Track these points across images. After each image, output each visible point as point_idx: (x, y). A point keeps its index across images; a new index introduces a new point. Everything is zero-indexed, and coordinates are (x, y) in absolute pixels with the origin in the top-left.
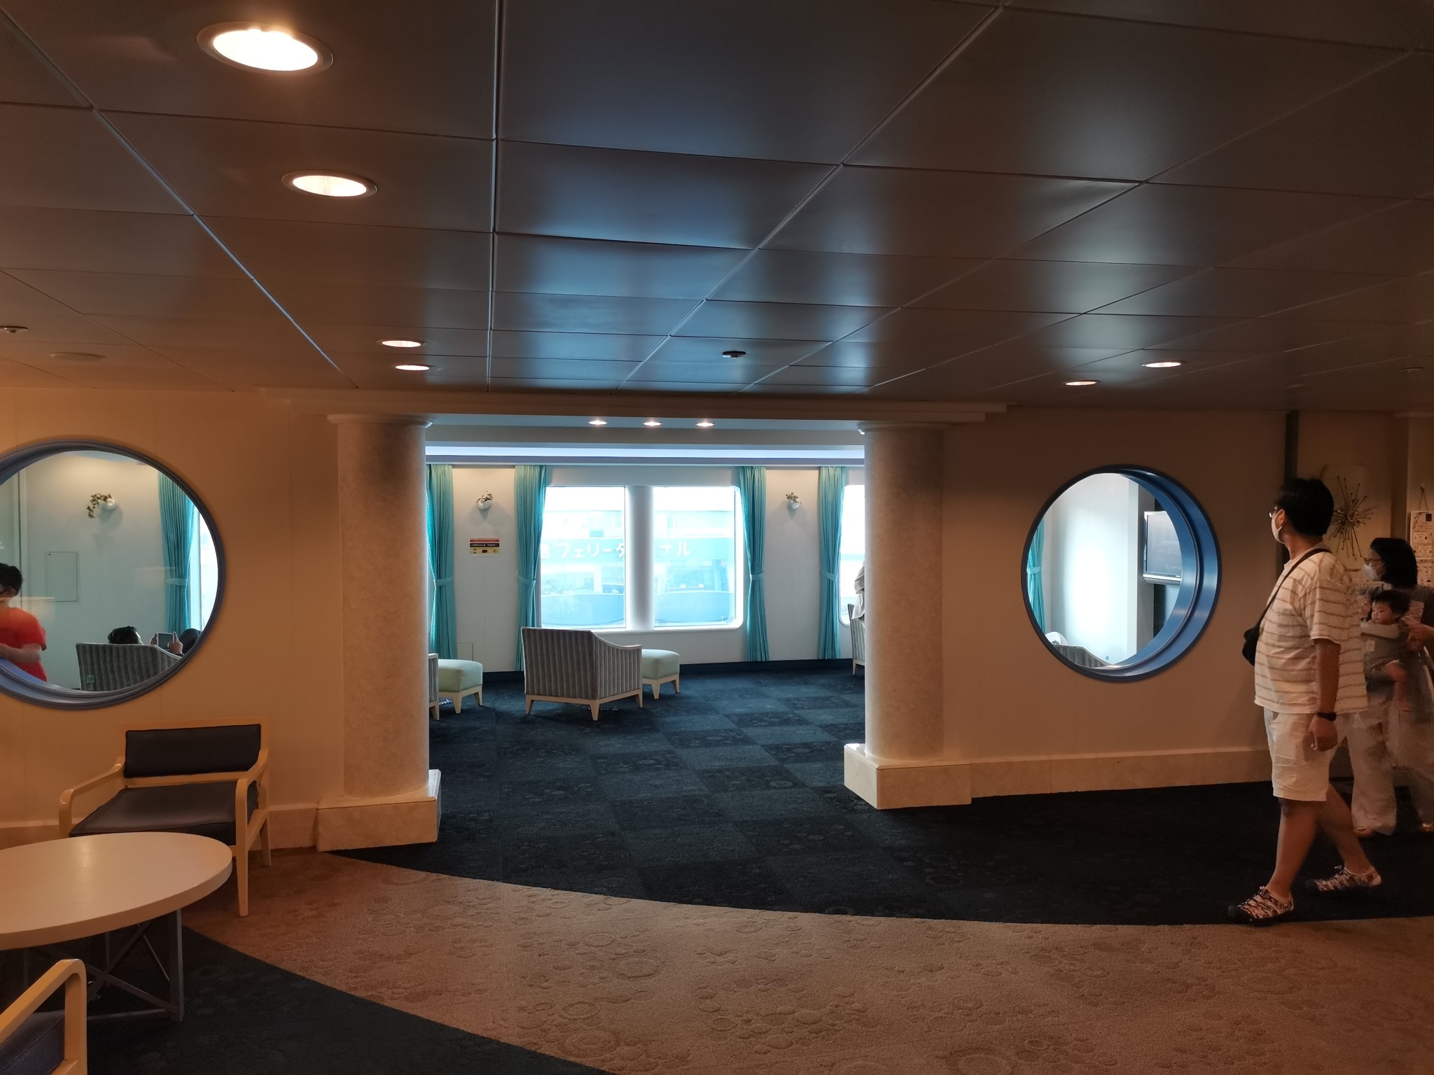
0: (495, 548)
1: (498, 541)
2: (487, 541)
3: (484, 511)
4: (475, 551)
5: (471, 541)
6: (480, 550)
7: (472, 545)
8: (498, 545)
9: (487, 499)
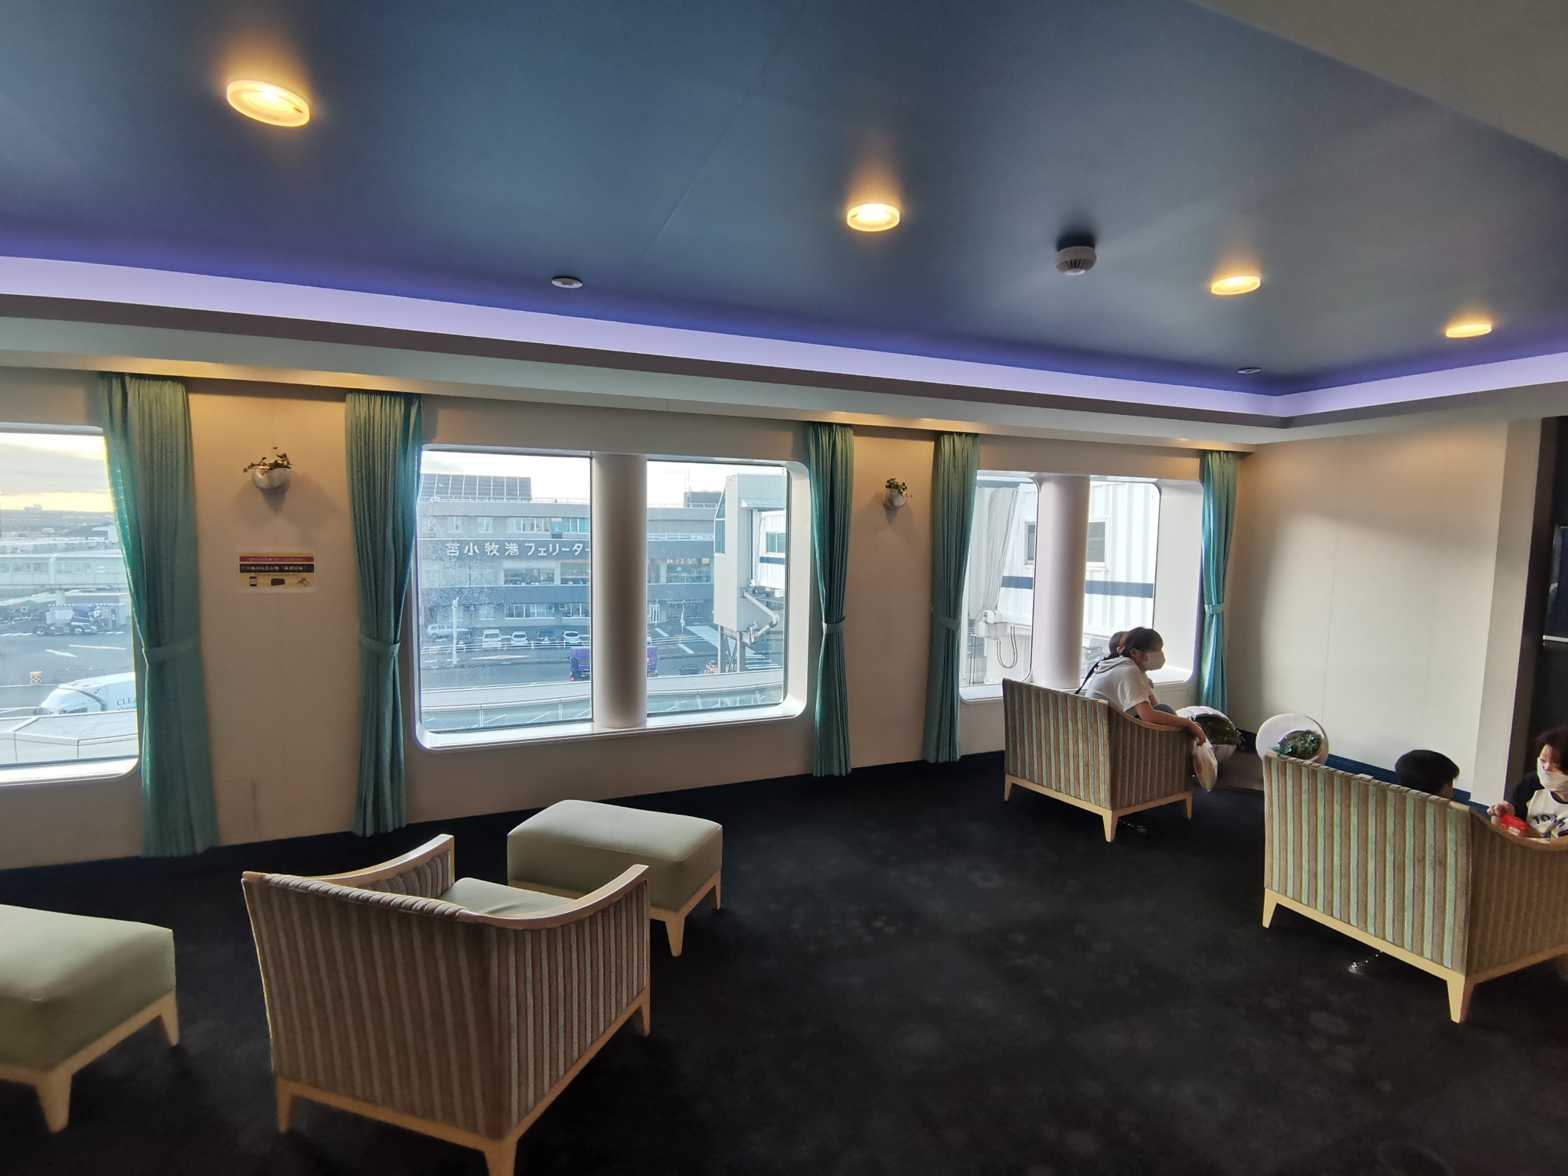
0: (304, 575)
1: (311, 559)
2: (281, 558)
3: (275, 493)
4: (253, 581)
5: (242, 559)
6: (265, 580)
7: (244, 569)
8: (310, 569)
9: (276, 465)
